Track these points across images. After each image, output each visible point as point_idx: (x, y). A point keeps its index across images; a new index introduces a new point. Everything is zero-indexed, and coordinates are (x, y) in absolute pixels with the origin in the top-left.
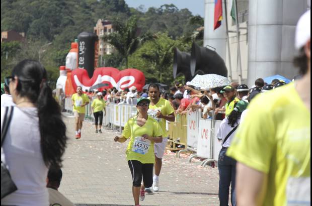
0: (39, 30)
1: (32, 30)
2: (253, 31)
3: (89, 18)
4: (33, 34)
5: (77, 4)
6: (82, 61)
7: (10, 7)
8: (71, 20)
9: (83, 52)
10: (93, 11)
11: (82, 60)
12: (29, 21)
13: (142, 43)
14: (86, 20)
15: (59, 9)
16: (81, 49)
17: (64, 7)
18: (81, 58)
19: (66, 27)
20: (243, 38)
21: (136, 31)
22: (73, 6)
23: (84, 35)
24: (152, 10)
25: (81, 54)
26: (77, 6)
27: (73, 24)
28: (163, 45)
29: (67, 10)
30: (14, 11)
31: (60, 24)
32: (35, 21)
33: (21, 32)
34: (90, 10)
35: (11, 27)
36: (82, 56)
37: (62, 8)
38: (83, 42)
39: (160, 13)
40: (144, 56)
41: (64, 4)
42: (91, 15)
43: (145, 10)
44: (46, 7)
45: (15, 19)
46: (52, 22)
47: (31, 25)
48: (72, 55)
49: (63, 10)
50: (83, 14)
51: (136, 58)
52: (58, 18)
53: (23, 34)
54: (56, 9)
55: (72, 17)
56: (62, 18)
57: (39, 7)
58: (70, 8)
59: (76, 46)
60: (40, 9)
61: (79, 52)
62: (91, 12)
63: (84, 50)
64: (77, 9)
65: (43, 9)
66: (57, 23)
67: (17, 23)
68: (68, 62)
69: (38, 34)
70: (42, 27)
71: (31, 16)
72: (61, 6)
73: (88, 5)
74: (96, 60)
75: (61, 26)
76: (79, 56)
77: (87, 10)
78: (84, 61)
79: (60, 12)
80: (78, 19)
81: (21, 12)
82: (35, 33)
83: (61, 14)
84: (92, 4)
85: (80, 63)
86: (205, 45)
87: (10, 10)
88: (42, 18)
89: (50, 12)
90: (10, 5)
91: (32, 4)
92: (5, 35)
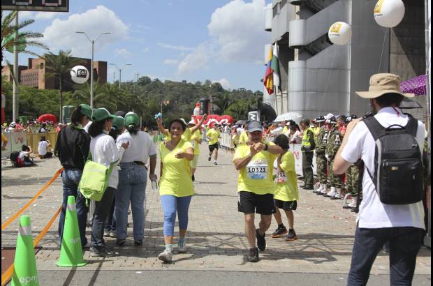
1: (180, 100)
2: (290, 94)
4: (180, 102)
5: (201, 88)
7: (171, 90)
11: (202, 111)
12: (179, 96)
13: (231, 104)
20: (285, 99)
21: (227, 99)
22: (199, 89)
23: (203, 99)
24: (234, 91)
28: (241, 105)
29: (196, 91)
30: (172, 92)
32: (182, 96)
35: (171, 99)
39: (238, 92)
40: (231, 110)
41: (195, 88)
42: (207, 93)
43: (231, 91)
44: (187, 90)
45: (173, 95)
46: (189, 96)
47: (180, 98)
48: (197, 109)
50: (203, 93)
51: (228, 111)
52: (192, 94)
54: (191, 91)
59: (199, 105)
60: (184, 91)
61: (200, 107)
63: (203, 107)
66: (191, 97)
67: (174, 97)
68: (194, 113)
69: (183, 102)
70: (185, 99)
72: (193, 89)
74: (208, 111)
76: (200, 109)
79: (193, 92)
81: (175, 92)
85: (201, 113)
86: (264, 102)
88: (185, 95)
91: (180, 88)
92: (168, 102)
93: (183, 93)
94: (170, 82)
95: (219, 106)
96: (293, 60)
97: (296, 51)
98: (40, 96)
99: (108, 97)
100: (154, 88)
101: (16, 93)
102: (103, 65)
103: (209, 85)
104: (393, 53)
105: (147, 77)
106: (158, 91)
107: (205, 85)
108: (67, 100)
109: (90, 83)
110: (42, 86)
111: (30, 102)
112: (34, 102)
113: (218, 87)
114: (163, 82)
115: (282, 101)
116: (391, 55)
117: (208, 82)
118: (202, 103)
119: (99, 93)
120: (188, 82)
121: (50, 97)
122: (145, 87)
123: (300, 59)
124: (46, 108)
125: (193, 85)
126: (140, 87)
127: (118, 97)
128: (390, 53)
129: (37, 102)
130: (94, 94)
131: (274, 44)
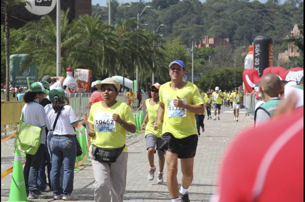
0: (243, 35)
1: (237, 36)
3: (288, 24)
4: (237, 39)
5: (278, 11)
6: (257, 62)
7: (218, 16)
8: (272, 26)
9: (259, 54)
10: (292, 17)
11: (257, 60)
12: (235, 27)
14: (285, 25)
15: (260, 16)
16: (257, 51)
17: (265, 14)
18: (256, 59)
19: (267, 32)
22: (273, 12)
23: (259, 38)
25: (256, 55)
26: (277, 13)
27: (274, 29)
29: (268, 17)
30: (221, 20)
31: (261, 30)
32: (239, 28)
33: (226, 38)
34: (290, 16)
35: (218, 34)
36: (257, 57)
37: (263, 15)
38: (258, 45)
41: (265, 11)
42: (290, 20)
44: (249, 15)
45: (222, 27)
46: (255, 28)
47: (236, 31)
48: (250, 57)
49: (264, 17)
50: (283, 20)
52: (259, 24)
53: (227, 40)
54: (258, 16)
55: (273, 23)
56: (263, 24)
57: (243, 15)
58: (271, 14)
59: (252, 48)
60: (244, 17)
61: (255, 54)
62: (290, 17)
63: (259, 52)
64: (277, 15)
65: (247, 16)
66: (259, 29)
67: (224, 31)
68: (246, 63)
69: (242, 39)
70: (246, 33)
71: (235, 23)
72: (263, 13)
73: (288, 11)
74: (270, 60)
75: (262, 31)
76: (255, 57)
77: (286, 16)
78: (259, 62)
79: (262, 18)
80: (278, 24)
81: (227, 20)
82: (240, 38)
83: (263, 20)
84: (292, 10)
85: (256, 64)
87: (218, 19)
88: (245, 25)
89: (253, 19)
90: (217, 14)
91: (237, 13)
92: (211, 41)
93: (242, 22)
100: (185, 13)
103: (293, 4)
106: (194, 19)
107: (285, 5)
108: (17, 44)
109: (54, 18)
118: (258, 46)
119: (70, 35)
122: (168, 11)
125: (262, 6)
126: (157, 12)
127: (106, 38)
130: (63, 37)
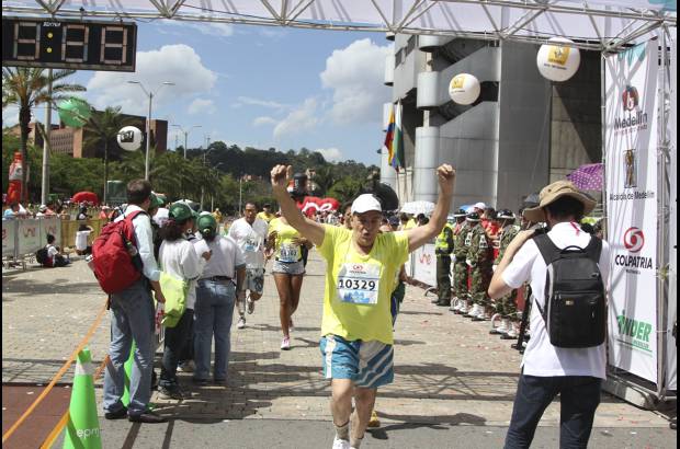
2: (418, 173)
5: (294, 159)
9: (297, 186)
13: (336, 182)
20: (409, 178)
21: (330, 176)
23: (297, 175)
24: (340, 164)
28: (349, 183)
39: (345, 165)
40: (336, 191)
43: (337, 163)
51: (331, 192)
74: (305, 192)
86: (382, 181)
92: (249, 178)
94: (254, 150)
95: (319, 184)
96: (422, 125)
97: (427, 114)
98: (76, 166)
99: (168, 170)
101: (47, 165)
102: (162, 126)
103: (305, 155)
104: (556, 120)
105: (221, 143)
108: (113, 173)
109: (145, 152)
110: (78, 153)
111: (63, 175)
112: (68, 175)
113: (318, 158)
114: (243, 149)
115: (405, 181)
116: (553, 123)
117: (304, 151)
120: (277, 151)
121: (90, 168)
123: (431, 125)
124: (83, 183)
127: (183, 170)
128: (551, 119)
129: (72, 175)
131: (396, 103)
